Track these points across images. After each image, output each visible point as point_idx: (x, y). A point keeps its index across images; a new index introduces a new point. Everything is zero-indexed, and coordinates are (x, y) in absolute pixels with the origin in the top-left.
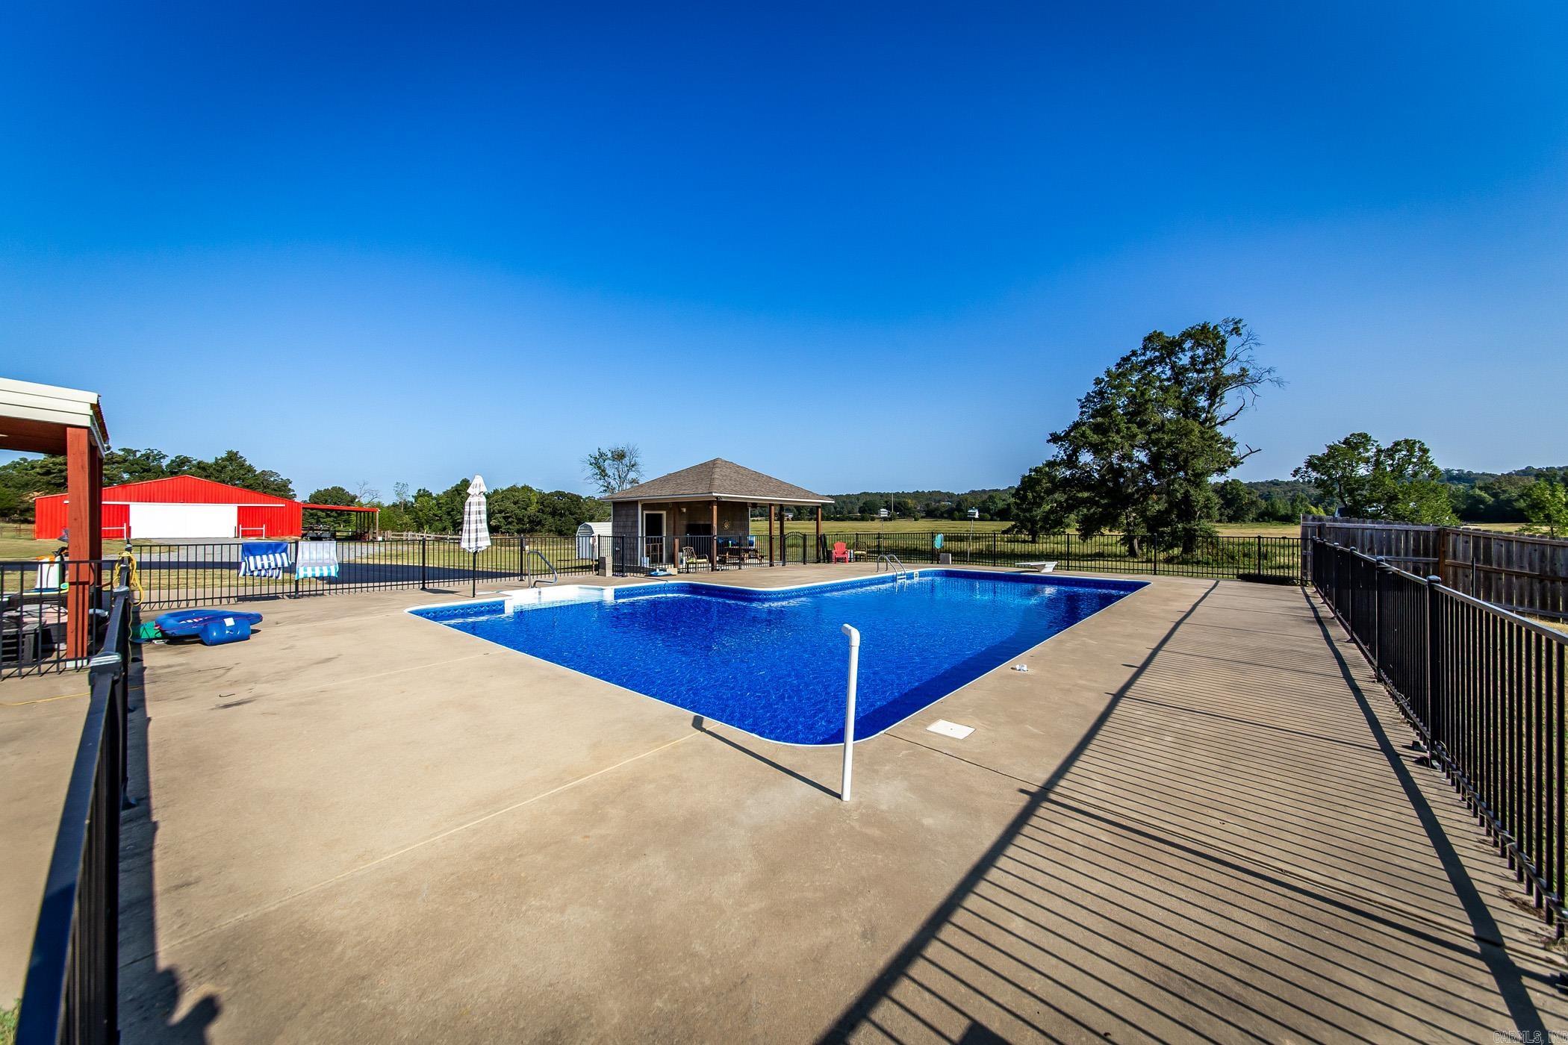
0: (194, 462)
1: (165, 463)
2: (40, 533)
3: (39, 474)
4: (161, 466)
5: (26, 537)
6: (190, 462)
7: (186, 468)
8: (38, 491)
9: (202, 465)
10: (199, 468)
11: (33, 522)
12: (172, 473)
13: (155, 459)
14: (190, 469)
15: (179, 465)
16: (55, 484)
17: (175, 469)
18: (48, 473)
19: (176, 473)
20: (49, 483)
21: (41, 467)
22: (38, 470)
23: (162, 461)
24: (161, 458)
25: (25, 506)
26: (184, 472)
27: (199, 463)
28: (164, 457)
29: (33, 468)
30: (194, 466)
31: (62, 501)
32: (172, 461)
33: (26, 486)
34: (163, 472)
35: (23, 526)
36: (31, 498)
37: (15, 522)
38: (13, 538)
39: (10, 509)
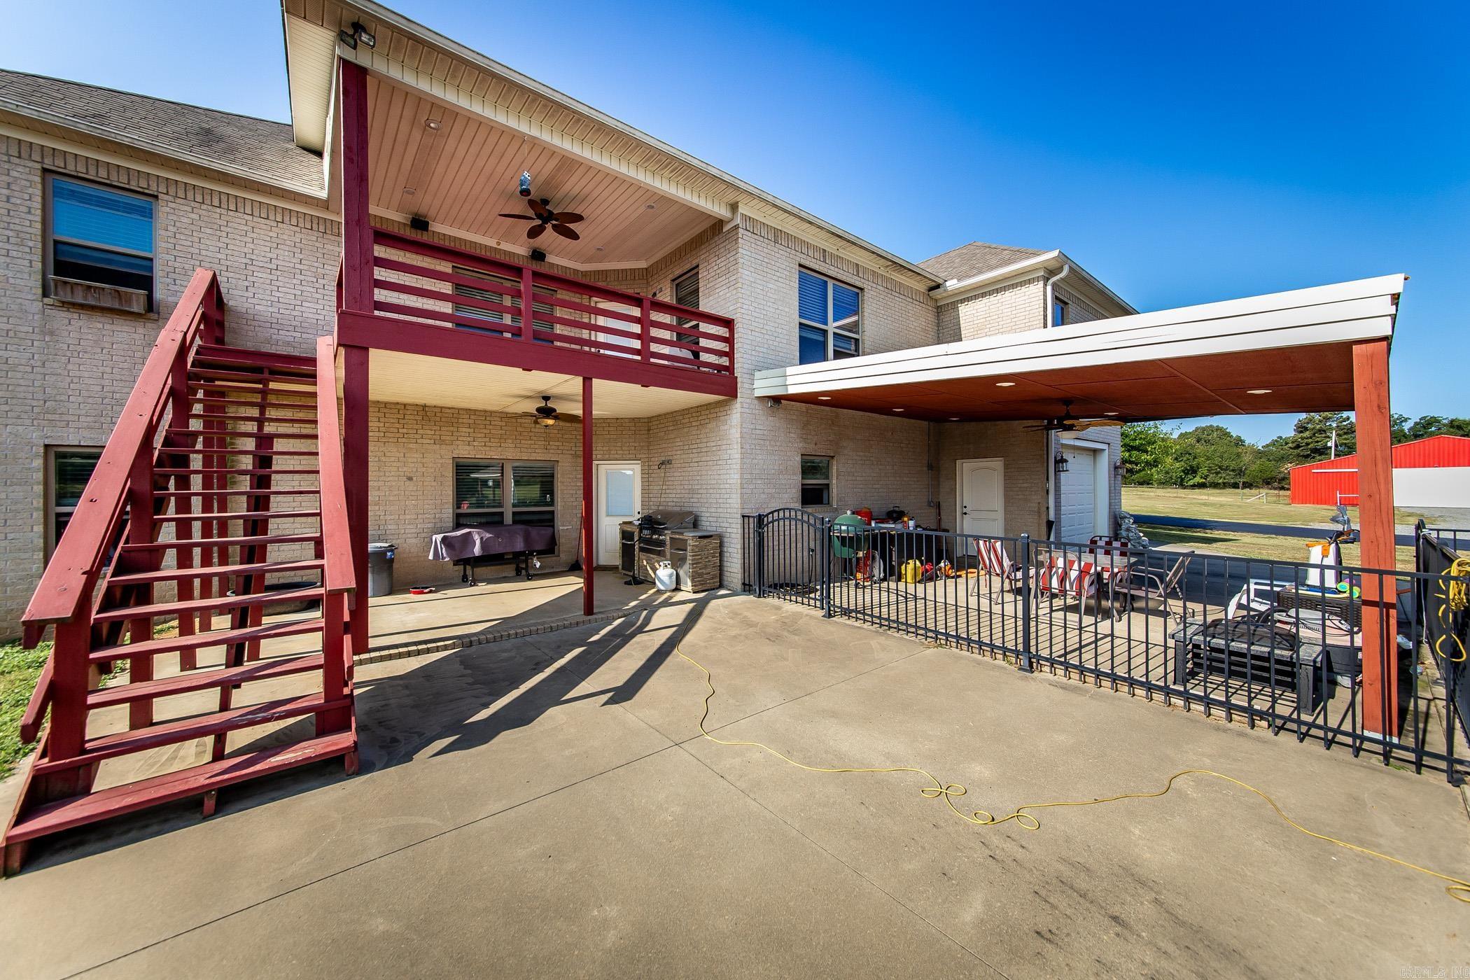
0: (1444, 421)
1: (1407, 426)
2: (1294, 500)
3: (1291, 448)
4: (1404, 430)
5: (1284, 502)
6: (1439, 422)
7: (1433, 429)
8: (1291, 463)
9: (1456, 424)
10: (1452, 427)
11: (1288, 489)
12: (1416, 436)
13: (1396, 424)
14: (1440, 429)
15: (1424, 427)
16: (1303, 456)
17: (1420, 431)
18: (1298, 447)
19: (1422, 435)
20: (1298, 455)
21: (1293, 442)
22: (1290, 445)
23: (1403, 424)
24: (1402, 421)
25: (1282, 475)
26: (1432, 434)
27: (1452, 421)
28: (1406, 420)
29: (1287, 444)
30: (1444, 425)
31: (1310, 471)
32: (1416, 424)
33: (1282, 459)
34: (1405, 436)
35: (1282, 492)
36: (1286, 469)
37: (1275, 489)
38: (1275, 502)
39: (1271, 479)
